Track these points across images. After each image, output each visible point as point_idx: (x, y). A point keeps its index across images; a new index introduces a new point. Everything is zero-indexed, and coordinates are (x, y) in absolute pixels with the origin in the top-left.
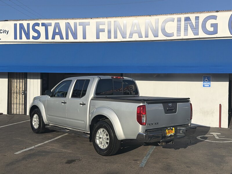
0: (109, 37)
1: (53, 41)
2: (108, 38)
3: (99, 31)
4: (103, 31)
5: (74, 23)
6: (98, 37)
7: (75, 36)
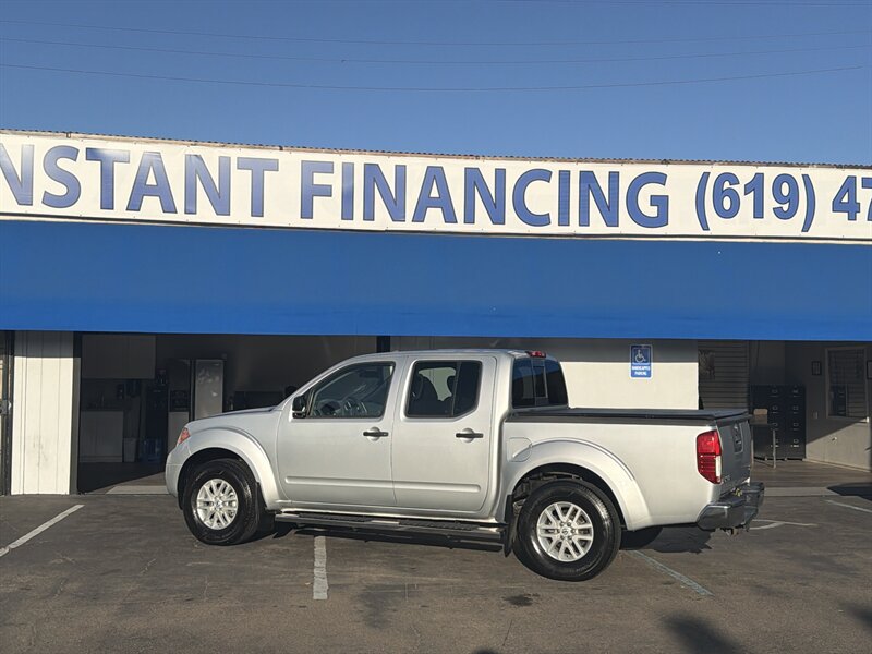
0: (347, 214)
1: (131, 217)
2: (343, 219)
3: (310, 194)
4: (326, 191)
5: (220, 157)
6: (307, 212)
7: (221, 202)
